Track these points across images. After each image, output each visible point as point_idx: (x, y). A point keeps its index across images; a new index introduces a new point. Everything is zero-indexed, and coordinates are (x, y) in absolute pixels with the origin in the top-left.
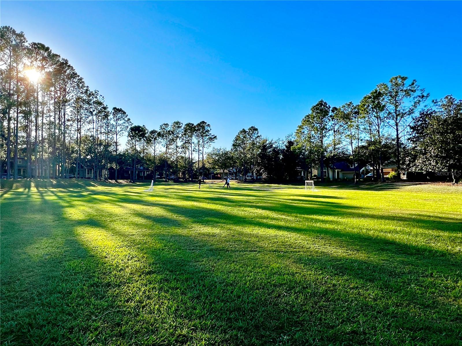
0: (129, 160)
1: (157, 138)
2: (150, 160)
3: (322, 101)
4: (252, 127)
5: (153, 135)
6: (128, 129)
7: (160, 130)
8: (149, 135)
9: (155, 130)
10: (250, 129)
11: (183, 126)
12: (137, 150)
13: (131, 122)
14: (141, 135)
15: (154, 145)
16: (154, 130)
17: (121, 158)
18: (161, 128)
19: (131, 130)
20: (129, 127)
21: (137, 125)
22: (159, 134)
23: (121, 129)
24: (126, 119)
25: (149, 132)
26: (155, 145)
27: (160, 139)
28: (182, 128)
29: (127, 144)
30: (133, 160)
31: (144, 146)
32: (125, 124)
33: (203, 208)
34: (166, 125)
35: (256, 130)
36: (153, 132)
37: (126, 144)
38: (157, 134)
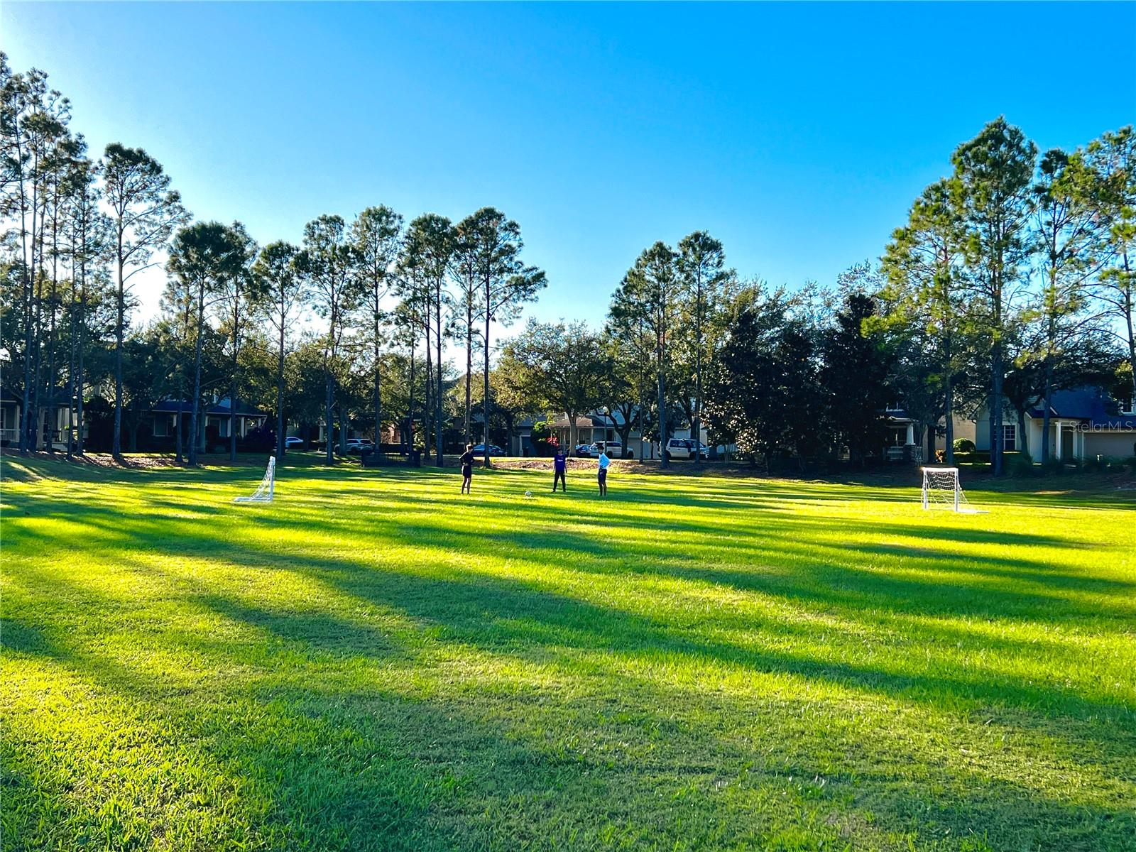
0: (173, 370)
1: (295, 279)
2: (261, 371)
3: (1000, 125)
4: (697, 236)
5: (277, 263)
6: (171, 239)
7: (306, 242)
8: (258, 264)
9: (285, 241)
10: (687, 244)
11: (406, 227)
12: (207, 327)
13: (182, 209)
14: (225, 265)
15: (279, 306)
16: (281, 244)
17: (141, 362)
18: (312, 236)
19: (181, 244)
20: (176, 231)
21: (207, 222)
22: (303, 263)
23: (140, 238)
24: (163, 195)
25: (260, 252)
26: (286, 306)
27: (305, 284)
28: (401, 236)
29: (166, 302)
30: (190, 372)
31: (236, 314)
32: (157, 218)
33: (485, 577)
34: (335, 222)
35: (715, 247)
36: (277, 252)
37: (161, 303)
38: (291, 259)
